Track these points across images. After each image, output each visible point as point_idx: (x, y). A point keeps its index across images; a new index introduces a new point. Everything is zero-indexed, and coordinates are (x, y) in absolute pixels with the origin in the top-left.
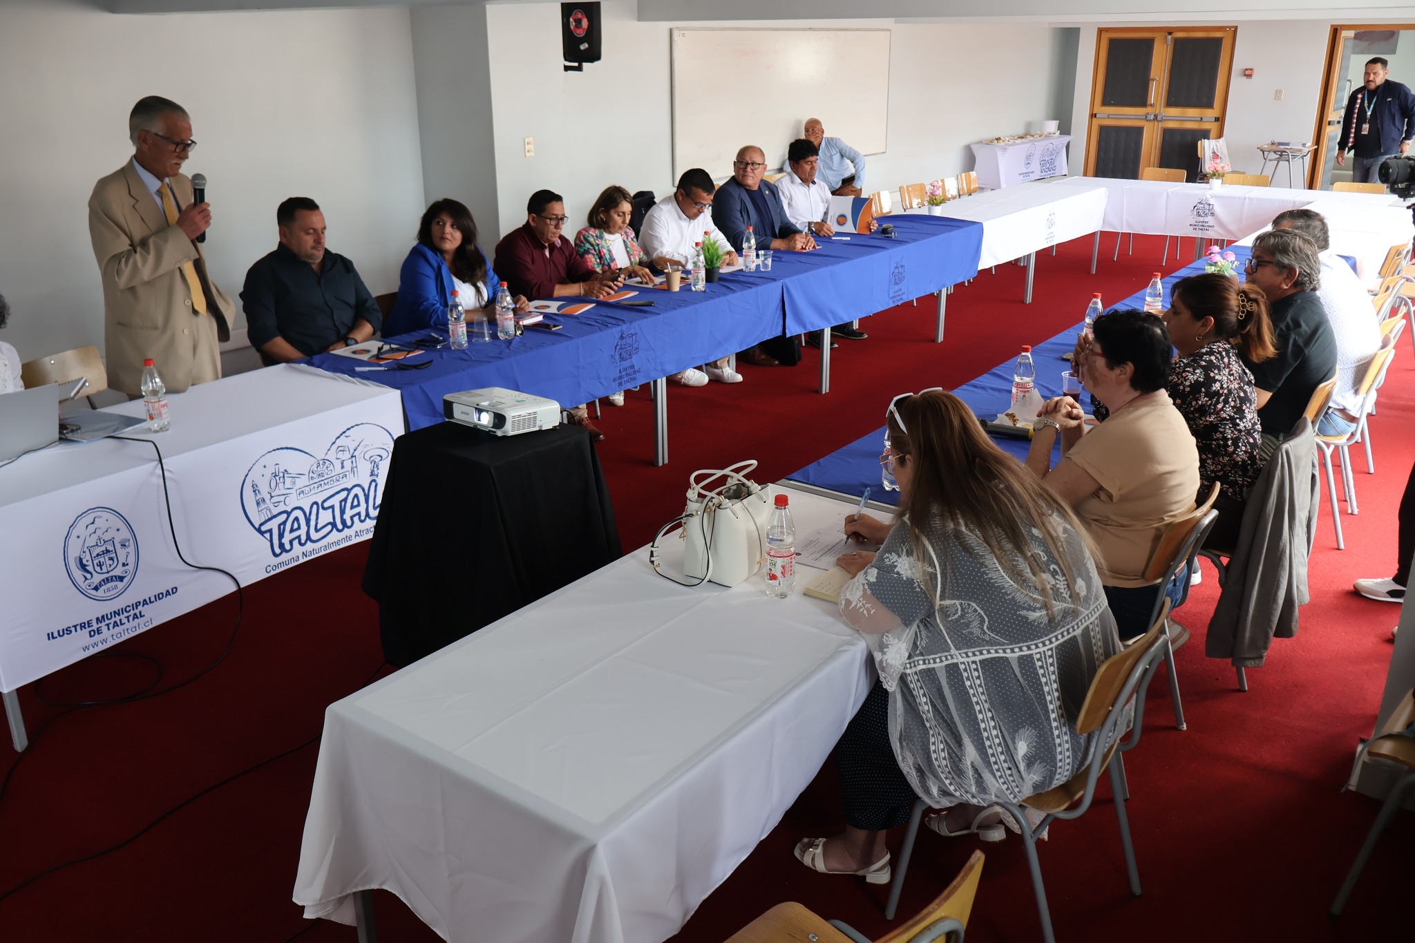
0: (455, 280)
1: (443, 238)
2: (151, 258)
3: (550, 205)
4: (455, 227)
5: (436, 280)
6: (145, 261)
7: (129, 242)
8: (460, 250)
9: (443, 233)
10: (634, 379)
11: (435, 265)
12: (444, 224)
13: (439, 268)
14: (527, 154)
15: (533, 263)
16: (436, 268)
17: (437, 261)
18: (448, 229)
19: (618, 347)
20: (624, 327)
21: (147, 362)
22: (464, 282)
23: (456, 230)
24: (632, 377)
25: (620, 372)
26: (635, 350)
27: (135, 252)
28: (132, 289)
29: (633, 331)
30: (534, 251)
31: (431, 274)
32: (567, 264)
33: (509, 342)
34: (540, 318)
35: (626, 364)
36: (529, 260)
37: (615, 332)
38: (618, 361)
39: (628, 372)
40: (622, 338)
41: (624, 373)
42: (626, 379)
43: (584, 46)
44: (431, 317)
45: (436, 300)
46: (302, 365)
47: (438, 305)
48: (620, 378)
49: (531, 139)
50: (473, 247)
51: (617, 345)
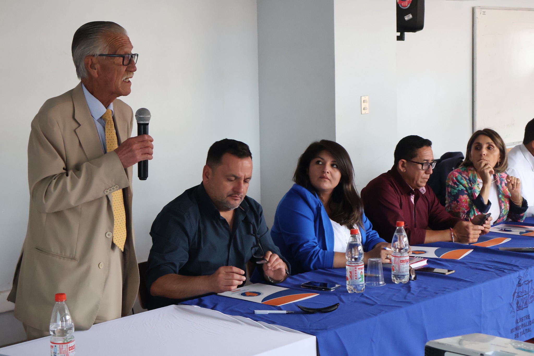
0: (333, 223)
1: (323, 177)
2: (81, 182)
3: (421, 150)
4: (335, 166)
5: (315, 222)
6: (74, 185)
7: (63, 165)
8: (338, 190)
9: (324, 172)
10: (529, 330)
11: (314, 206)
12: (324, 164)
13: (319, 209)
14: (363, 112)
15: (401, 208)
16: (315, 210)
17: (316, 202)
18: (328, 168)
19: (516, 294)
20: (521, 273)
21: (59, 297)
22: (341, 224)
23: (336, 170)
24: (527, 328)
25: (517, 322)
26: (531, 298)
27: (67, 175)
28: (59, 214)
29: (529, 278)
30: (401, 196)
31: (311, 215)
32: (429, 210)
33: (407, 286)
34: (424, 263)
35: (522, 313)
36: (398, 205)
37: (513, 277)
38: (515, 311)
39: (523, 323)
40: (519, 284)
41: (520, 324)
42: (522, 330)
43: (408, 17)
44: (311, 260)
45: (316, 243)
46: (196, 306)
47: (318, 248)
48: (517, 329)
49: (367, 98)
50: (350, 187)
51: (515, 292)
